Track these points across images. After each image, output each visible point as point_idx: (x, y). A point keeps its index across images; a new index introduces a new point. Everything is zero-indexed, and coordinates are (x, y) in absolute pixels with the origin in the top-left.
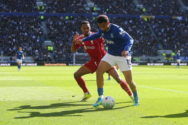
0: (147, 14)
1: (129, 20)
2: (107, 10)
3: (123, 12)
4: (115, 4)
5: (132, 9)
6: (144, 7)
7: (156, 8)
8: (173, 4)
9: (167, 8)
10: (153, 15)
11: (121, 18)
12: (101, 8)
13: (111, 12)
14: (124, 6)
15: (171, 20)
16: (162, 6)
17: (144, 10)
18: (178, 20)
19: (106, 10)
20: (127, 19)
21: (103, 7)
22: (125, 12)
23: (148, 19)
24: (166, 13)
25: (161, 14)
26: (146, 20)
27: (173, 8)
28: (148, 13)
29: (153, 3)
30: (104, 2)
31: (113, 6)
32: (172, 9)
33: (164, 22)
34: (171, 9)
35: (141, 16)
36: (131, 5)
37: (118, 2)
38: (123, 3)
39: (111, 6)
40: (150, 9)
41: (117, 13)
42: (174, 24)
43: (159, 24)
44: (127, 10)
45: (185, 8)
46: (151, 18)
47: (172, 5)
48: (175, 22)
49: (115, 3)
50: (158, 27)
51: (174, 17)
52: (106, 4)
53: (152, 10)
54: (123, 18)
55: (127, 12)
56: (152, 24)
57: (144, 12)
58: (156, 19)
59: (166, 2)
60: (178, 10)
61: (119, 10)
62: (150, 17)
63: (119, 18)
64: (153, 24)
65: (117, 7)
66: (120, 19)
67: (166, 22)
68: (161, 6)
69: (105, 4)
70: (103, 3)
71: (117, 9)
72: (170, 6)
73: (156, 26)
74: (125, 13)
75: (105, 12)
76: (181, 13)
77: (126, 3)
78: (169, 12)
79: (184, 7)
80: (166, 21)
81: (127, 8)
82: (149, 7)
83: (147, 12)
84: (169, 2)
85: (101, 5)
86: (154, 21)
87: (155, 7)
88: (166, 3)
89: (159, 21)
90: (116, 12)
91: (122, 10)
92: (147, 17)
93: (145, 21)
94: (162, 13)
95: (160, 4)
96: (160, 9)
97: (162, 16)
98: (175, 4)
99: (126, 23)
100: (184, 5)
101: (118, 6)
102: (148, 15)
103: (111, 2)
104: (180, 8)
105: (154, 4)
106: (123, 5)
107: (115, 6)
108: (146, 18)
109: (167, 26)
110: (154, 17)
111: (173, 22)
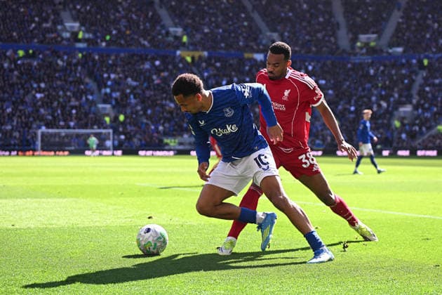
0: (191, 48)
1: (154, 59)
2: (108, 38)
3: (140, 43)
4: (125, 26)
5: (160, 37)
6: (185, 32)
7: (210, 35)
8: (244, 27)
9: (233, 35)
10: (204, 49)
11: (137, 55)
12: (95, 33)
13: (115, 41)
14: (144, 29)
15: (242, 61)
16: (223, 31)
17: (185, 39)
18: (255, 60)
19: (105, 38)
20: (149, 57)
21: (98, 31)
22: (146, 43)
23: (193, 58)
24: (231, 47)
25: (221, 48)
26: (189, 59)
27: (245, 35)
28: (193, 45)
29: (204, 25)
30: (100, 21)
31: (119, 31)
32: (244, 37)
33: (227, 64)
34: (241, 38)
35: (178, 53)
36: (158, 28)
37: (128, 21)
38: (141, 23)
39: (115, 29)
40: (198, 36)
41: (128, 46)
42: (247, 68)
43: (216, 67)
44: (149, 38)
45: (270, 36)
46: (200, 57)
47: (244, 30)
48: (249, 64)
49: (124, 24)
50: (215, 76)
51: (247, 55)
52: (105, 26)
53: (202, 39)
54: (141, 56)
55: (149, 42)
56: (200, 69)
57: (184, 43)
58: (209, 58)
59: (230, 23)
60: (255, 39)
61: (132, 39)
62: (197, 54)
63: (133, 55)
64: (203, 70)
65: (128, 32)
66: (135, 58)
67: (231, 65)
68: (221, 31)
69: (102, 26)
70: (98, 23)
71: (127, 35)
72: (240, 31)
73: (211, 72)
74: (144, 45)
75: (102, 41)
76: (261, 47)
77: (148, 24)
78: (238, 43)
79: (268, 34)
80: (231, 62)
81: (149, 35)
82: (194, 32)
83: (192, 44)
84: (236, 23)
85: (93, 28)
86: (206, 62)
87: (207, 33)
88: (230, 26)
89: (216, 62)
90: (126, 42)
91: (138, 39)
92: (192, 53)
93: (186, 61)
94: (223, 45)
95: (218, 27)
96: (219, 37)
97: (223, 52)
98: (250, 27)
99: (147, 66)
100: (266, 28)
101: (130, 29)
102: (193, 50)
103: (116, 22)
104: (261, 36)
105: (205, 27)
106: (142, 27)
107: (123, 29)
108: (188, 56)
109: (233, 73)
110: (205, 54)
111: (247, 65)
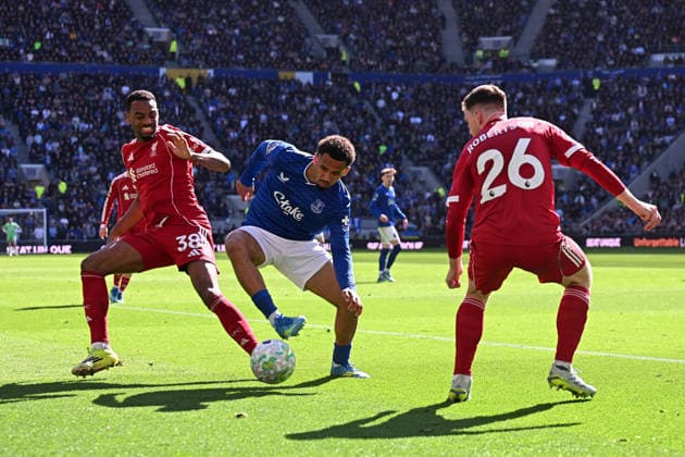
0: (185, 62)
1: (119, 83)
2: (38, 46)
3: (94, 53)
4: (68, 26)
5: (130, 43)
6: (175, 35)
7: (217, 40)
8: (280, 24)
9: (258, 39)
10: (208, 65)
11: (90, 77)
12: (14, 38)
13: (50, 52)
14: (101, 30)
15: (275, 84)
16: (241, 31)
17: (174, 47)
18: (298, 83)
19: (33, 46)
20: (111, 79)
21: (20, 33)
22: (105, 54)
23: (188, 81)
24: (256, 60)
25: (238, 63)
26: (181, 83)
27: (279, 38)
28: (189, 58)
29: (208, 21)
30: (23, 16)
31: (58, 33)
32: (277, 43)
33: (249, 91)
34: (272, 43)
35: (163, 71)
36: (127, 28)
37: (74, 17)
38: (97, 20)
39: (51, 30)
40: (197, 42)
41: (73, 60)
42: (284, 97)
43: (230, 97)
44: (110, 45)
45: (326, 40)
46: (200, 78)
47: (278, 29)
48: (287, 91)
49: (67, 22)
50: (226, 111)
51: (282, 75)
52: (32, 25)
53: (204, 46)
54: (96, 78)
55: (110, 53)
56: (202, 100)
57: (173, 54)
58: (218, 79)
59: (254, 17)
60: (298, 47)
61: (80, 47)
62: (194, 73)
63: (84, 76)
64: (206, 101)
65: (73, 36)
66: (86, 81)
67: (254, 91)
68: (237, 31)
69: (27, 25)
70: (20, 19)
71: (71, 41)
72: (270, 33)
73: (221, 105)
74: (102, 57)
75: (27, 52)
76: (308, 60)
77: (108, 22)
78: (267, 54)
79: (321, 37)
80: (256, 87)
81: (110, 40)
82: (191, 35)
83: (186, 57)
84: (266, 18)
85: (11, 29)
86: (211, 87)
87: (213, 36)
88: (253, 23)
89: (228, 87)
90: (70, 52)
91: (90, 49)
92: (185, 72)
93: (177, 85)
94: (241, 57)
95: (232, 24)
96: (234, 43)
97: (242, 68)
98: (288, 24)
99: (107, 95)
100: (319, 27)
101: (77, 29)
102: (187, 67)
103: (52, 17)
104: (307, 40)
105: (211, 26)
106: (97, 27)
107: (65, 31)
108: (181, 77)
109: (259, 107)
110: (211, 72)
111: (283, 93)
